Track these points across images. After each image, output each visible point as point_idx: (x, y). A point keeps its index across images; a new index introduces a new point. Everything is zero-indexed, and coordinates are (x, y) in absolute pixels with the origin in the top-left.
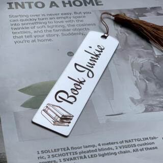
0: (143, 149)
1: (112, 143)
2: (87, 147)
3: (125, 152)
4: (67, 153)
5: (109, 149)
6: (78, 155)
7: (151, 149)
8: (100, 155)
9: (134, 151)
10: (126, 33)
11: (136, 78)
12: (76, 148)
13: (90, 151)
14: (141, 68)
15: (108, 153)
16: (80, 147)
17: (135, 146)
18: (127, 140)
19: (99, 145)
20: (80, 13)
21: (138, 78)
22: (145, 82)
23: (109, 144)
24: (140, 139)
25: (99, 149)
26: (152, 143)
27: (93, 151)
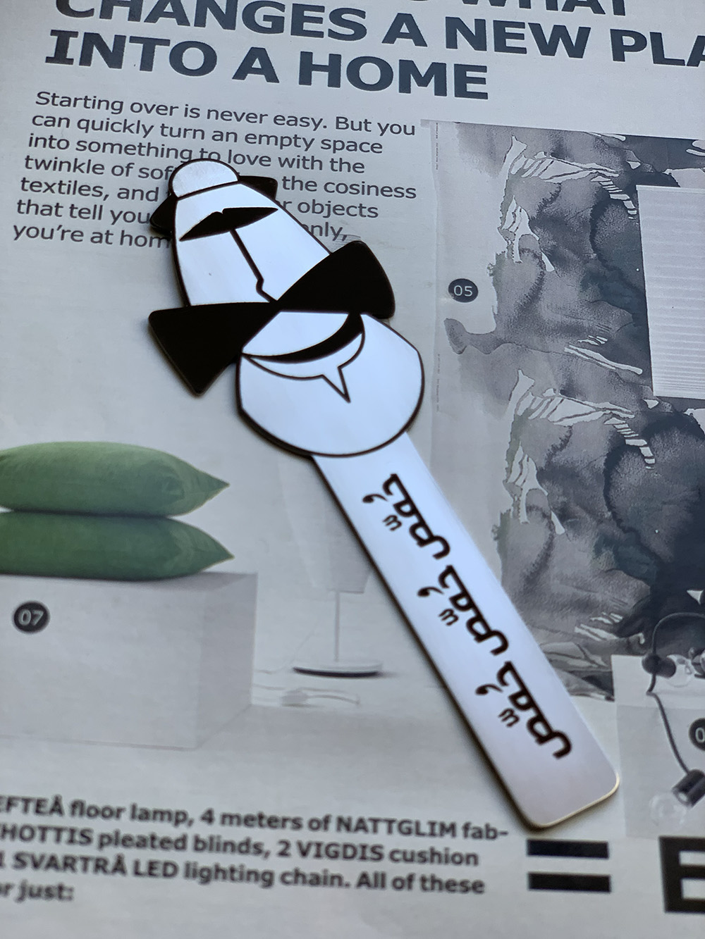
0: (411, 878)
1: (273, 822)
2: (145, 815)
3: (316, 880)
4: (44, 829)
5: (246, 847)
6: (92, 851)
7: (450, 886)
8: (192, 872)
9: (364, 880)
10: (545, 258)
11: (512, 499)
12: (93, 812)
13: (153, 838)
14: (557, 453)
15: (232, 870)
16: (115, 810)
17: (377, 854)
18: (350, 819)
19: (203, 818)
20: (363, 125)
21: (523, 498)
22: (550, 527)
23: (256, 822)
24: (413, 826)
25: (197, 840)
26: (469, 856)
27: (165, 843)
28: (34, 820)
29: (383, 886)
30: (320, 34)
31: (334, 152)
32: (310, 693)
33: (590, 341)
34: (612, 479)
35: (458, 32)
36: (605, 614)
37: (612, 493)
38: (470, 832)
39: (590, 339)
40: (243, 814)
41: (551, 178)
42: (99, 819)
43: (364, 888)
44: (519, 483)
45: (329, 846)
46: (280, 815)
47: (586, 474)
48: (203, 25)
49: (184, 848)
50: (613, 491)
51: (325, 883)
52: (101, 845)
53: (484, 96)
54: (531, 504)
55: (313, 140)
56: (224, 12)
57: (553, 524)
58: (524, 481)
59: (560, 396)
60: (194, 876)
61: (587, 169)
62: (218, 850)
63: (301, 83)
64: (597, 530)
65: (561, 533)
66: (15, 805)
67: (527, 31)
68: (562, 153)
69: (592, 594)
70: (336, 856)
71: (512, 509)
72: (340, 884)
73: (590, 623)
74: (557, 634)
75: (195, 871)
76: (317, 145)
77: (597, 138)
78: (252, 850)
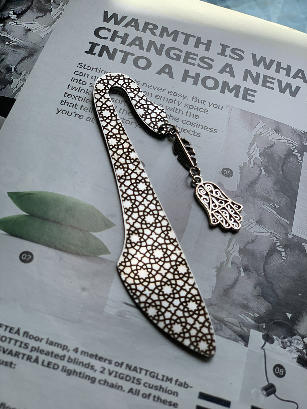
0: (150, 395)
1: (101, 359)
2: (51, 343)
3: (112, 386)
4: (11, 339)
5: (88, 366)
6: (27, 352)
7: (164, 402)
8: (64, 370)
9: (131, 391)
10: (262, 169)
11: (227, 258)
12: (31, 337)
13: (52, 353)
14: (249, 244)
15: (80, 373)
16: (40, 339)
17: (139, 382)
18: (131, 366)
19: (74, 350)
20: (203, 101)
21: (231, 258)
22: (239, 272)
23: (94, 357)
24: (156, 375)
25: (69, 358)
26: (175, 392)
27: (56, 356)
28: (8, 334)
29: (138, 395)
30: (194, 65)
31: (189, 109)
32: (128, 313)
33: (272, 205)
34: (268, 261)
35: (249, 76)
36: (252, 312)
37: (266, 266)
38: (178, 383)
39: (272, 204)
40: (90, 353)
41: (272, 139)
42: (33, 341)
43: (130, 394)
44: (231, 252)
45: (120, 374)
46: (104, 357)
47: (258, 256)
48: (149, 52)
49: (63, 360)
50: (267, 265)
51: (115, 388)
52: (31, 351)
53: (253, 102)
54: (234, 262)
55: (182, 103)
56: (159, 48)
57: (240, 271)
58: (233, 252)
59: (255, 223)
60: (65, 371)
61: (287, 140)
62: (77, 364)
63: (182, 81)
64: (257, 279)
65: (243, 276)
66: (2, 327)
67: (276, 82)
68: (279, 131)
69: (249, 303)
70: (122, 378)
71: (226, 261)
72: (121, 389)
73: (245, 314)
74: (231, 315)
75: (66, 369)
76: (183, 105)
77: (293, 129)
78: (90, 367)
